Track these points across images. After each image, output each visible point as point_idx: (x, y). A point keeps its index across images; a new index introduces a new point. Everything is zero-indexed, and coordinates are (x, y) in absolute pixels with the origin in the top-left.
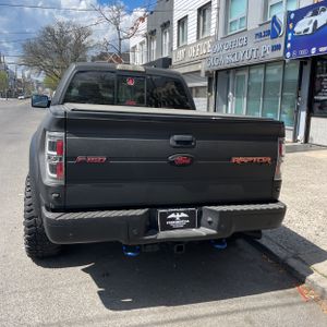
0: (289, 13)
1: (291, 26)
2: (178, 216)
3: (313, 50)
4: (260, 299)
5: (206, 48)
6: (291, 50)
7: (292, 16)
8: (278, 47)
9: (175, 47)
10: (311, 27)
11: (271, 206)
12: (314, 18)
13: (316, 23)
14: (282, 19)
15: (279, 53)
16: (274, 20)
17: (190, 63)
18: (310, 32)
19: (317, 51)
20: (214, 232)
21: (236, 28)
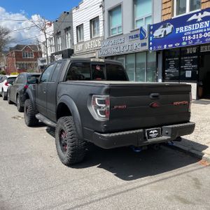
0: (150, 26)
1: (151, 33)
2: (153, 132)
3: (165, 46)
4: (187, 168)
5: (97, 44)
6: (152, 46)
7: (152, 27)
8: (145, 44)
9: (75, 43)
10: (163, 34)
11: (188, 124)
12: (164, 29)
13: (165, 32)
14: (146, 29)
15: (146, 48)
16: (141, 29)
17: (87, 53)
18: (163, 36)
19: (167, 47)
20: (169, 137)
21: (116, 33)
